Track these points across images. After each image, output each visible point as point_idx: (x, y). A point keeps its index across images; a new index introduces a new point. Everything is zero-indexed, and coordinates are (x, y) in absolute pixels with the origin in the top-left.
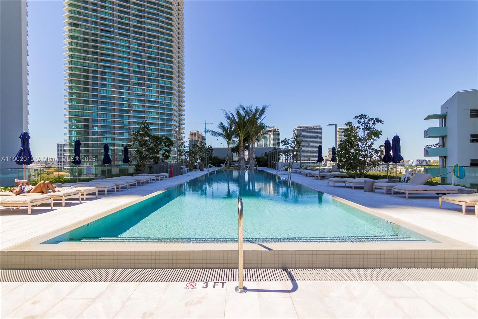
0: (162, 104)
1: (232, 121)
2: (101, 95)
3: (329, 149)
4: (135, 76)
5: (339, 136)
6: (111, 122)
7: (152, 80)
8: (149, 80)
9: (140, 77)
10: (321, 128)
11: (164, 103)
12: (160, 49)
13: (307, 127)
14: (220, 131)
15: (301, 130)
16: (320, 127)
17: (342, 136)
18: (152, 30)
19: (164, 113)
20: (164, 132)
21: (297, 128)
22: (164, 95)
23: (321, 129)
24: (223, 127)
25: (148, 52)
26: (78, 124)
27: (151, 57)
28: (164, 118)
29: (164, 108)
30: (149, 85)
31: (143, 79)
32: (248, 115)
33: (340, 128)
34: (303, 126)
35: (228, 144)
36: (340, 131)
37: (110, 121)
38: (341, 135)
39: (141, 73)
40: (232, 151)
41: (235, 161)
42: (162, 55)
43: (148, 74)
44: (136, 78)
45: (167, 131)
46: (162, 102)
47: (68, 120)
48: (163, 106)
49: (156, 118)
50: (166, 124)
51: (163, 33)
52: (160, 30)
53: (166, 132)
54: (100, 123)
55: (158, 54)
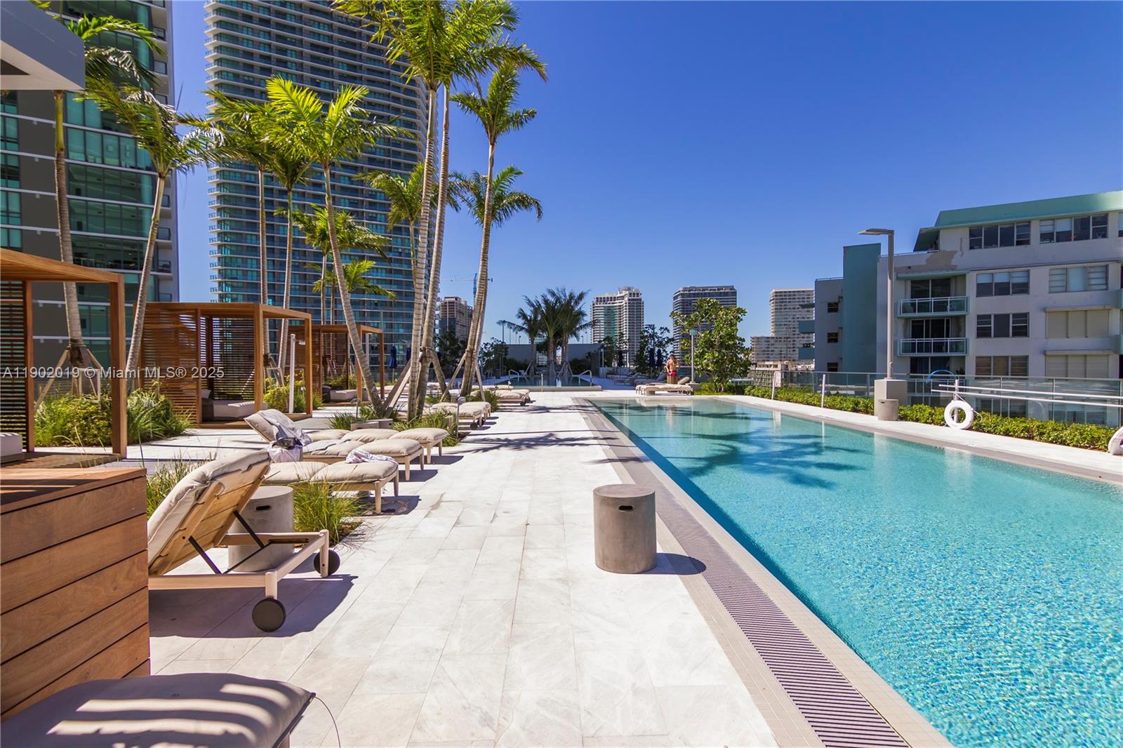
0: (398, 254)
1: (537, 309)
2: (279, 237)
3: (753, 338)
4: (345, 198)
5: (776, 309)
6: (299, 290)
7: (378, 205)
8: (372, 205)
9: (354, 200)
10: (736, 292)
11: (400, 250)
12: (393, 143)
13: (703, 290)
14: (520, 322)
15: (690, 295)
16: (732, 288)
17: (780, 309)
18: (376, 104)
19: (402, 270)
20: (401, 308)
21: (681, 292)
22: (401, 235)
23: (734, 293)
24: (523, 316)
25: (370, 149)
26: (237, 294)
27: (374, 159)
28: (402, 281)
29: (401, 260)
30: (371, 215)
31: (360, 203)
32: (560, 303)
33: (776, 292)
34: (694, 287)
35: (532, 340)
36: (776, 299)
37: (297, 287)
38: (779, 307)
39: (355, 192)
40: (537, 350)
41: (542, 366)
42: (397, 154)
43: (370, 193)
44: (347, 201)
45: (406, 306)
46: (398, 248)
47: (217, 286)
48: (400, 256)
49: (385, 280)
50: (406, 292)
51: (397, 111)
52: (393, 104)
53: (405, 308)
54: (278, 291)
55: (388, 153)
